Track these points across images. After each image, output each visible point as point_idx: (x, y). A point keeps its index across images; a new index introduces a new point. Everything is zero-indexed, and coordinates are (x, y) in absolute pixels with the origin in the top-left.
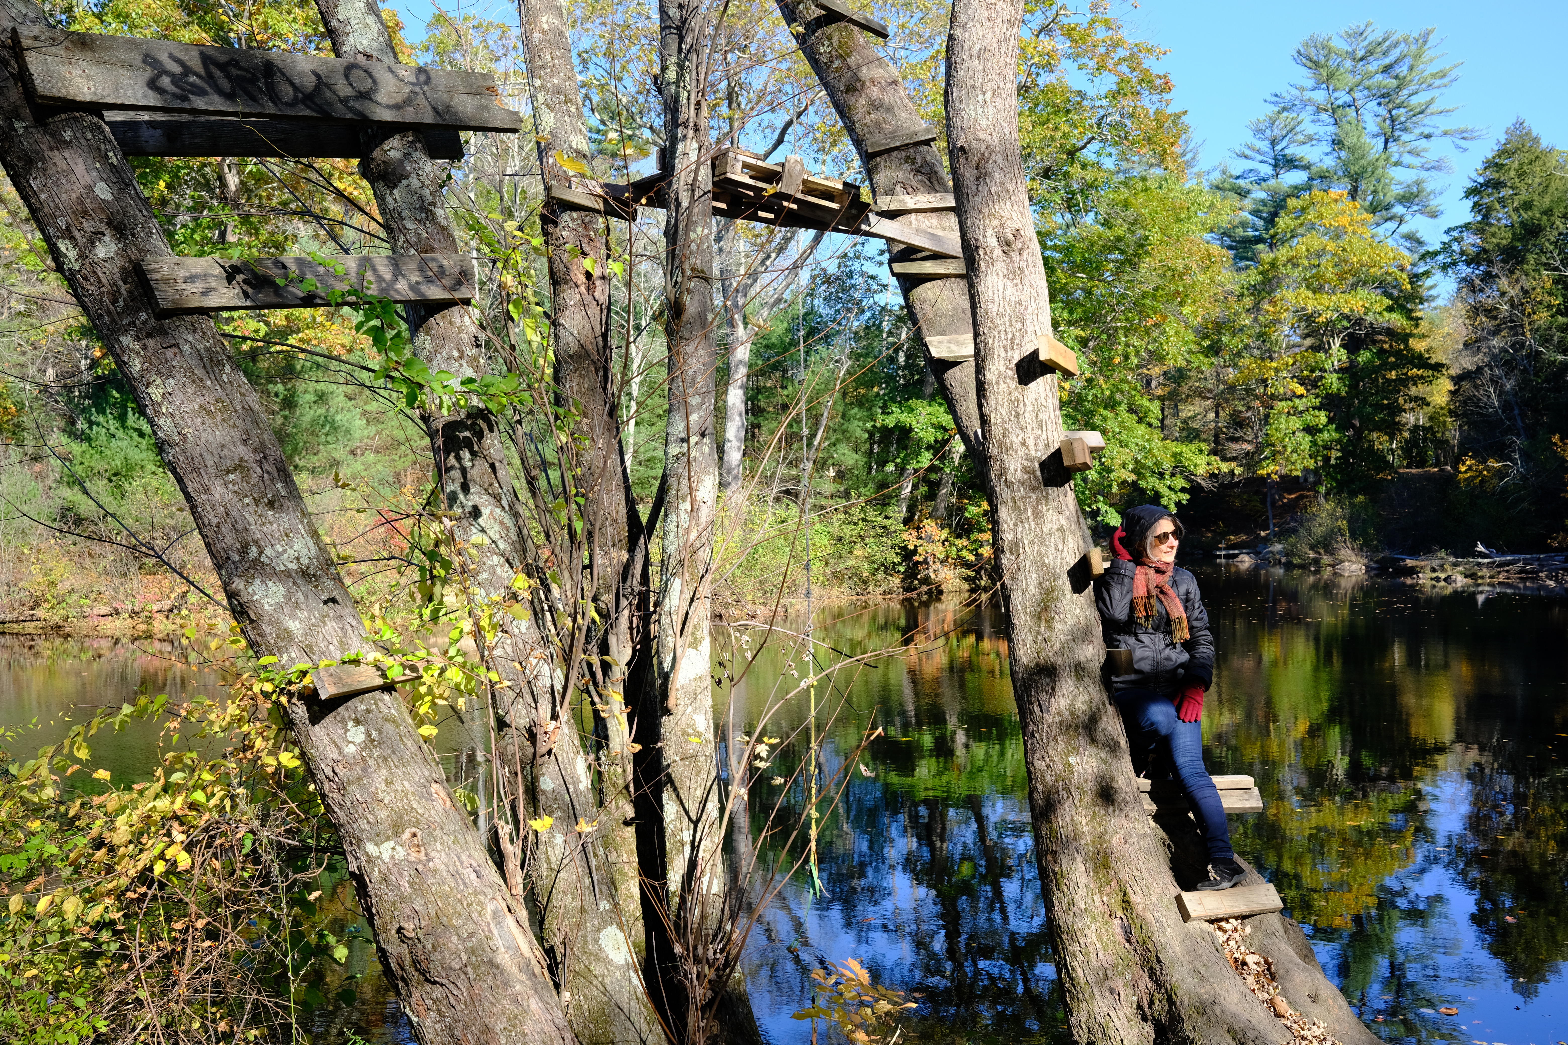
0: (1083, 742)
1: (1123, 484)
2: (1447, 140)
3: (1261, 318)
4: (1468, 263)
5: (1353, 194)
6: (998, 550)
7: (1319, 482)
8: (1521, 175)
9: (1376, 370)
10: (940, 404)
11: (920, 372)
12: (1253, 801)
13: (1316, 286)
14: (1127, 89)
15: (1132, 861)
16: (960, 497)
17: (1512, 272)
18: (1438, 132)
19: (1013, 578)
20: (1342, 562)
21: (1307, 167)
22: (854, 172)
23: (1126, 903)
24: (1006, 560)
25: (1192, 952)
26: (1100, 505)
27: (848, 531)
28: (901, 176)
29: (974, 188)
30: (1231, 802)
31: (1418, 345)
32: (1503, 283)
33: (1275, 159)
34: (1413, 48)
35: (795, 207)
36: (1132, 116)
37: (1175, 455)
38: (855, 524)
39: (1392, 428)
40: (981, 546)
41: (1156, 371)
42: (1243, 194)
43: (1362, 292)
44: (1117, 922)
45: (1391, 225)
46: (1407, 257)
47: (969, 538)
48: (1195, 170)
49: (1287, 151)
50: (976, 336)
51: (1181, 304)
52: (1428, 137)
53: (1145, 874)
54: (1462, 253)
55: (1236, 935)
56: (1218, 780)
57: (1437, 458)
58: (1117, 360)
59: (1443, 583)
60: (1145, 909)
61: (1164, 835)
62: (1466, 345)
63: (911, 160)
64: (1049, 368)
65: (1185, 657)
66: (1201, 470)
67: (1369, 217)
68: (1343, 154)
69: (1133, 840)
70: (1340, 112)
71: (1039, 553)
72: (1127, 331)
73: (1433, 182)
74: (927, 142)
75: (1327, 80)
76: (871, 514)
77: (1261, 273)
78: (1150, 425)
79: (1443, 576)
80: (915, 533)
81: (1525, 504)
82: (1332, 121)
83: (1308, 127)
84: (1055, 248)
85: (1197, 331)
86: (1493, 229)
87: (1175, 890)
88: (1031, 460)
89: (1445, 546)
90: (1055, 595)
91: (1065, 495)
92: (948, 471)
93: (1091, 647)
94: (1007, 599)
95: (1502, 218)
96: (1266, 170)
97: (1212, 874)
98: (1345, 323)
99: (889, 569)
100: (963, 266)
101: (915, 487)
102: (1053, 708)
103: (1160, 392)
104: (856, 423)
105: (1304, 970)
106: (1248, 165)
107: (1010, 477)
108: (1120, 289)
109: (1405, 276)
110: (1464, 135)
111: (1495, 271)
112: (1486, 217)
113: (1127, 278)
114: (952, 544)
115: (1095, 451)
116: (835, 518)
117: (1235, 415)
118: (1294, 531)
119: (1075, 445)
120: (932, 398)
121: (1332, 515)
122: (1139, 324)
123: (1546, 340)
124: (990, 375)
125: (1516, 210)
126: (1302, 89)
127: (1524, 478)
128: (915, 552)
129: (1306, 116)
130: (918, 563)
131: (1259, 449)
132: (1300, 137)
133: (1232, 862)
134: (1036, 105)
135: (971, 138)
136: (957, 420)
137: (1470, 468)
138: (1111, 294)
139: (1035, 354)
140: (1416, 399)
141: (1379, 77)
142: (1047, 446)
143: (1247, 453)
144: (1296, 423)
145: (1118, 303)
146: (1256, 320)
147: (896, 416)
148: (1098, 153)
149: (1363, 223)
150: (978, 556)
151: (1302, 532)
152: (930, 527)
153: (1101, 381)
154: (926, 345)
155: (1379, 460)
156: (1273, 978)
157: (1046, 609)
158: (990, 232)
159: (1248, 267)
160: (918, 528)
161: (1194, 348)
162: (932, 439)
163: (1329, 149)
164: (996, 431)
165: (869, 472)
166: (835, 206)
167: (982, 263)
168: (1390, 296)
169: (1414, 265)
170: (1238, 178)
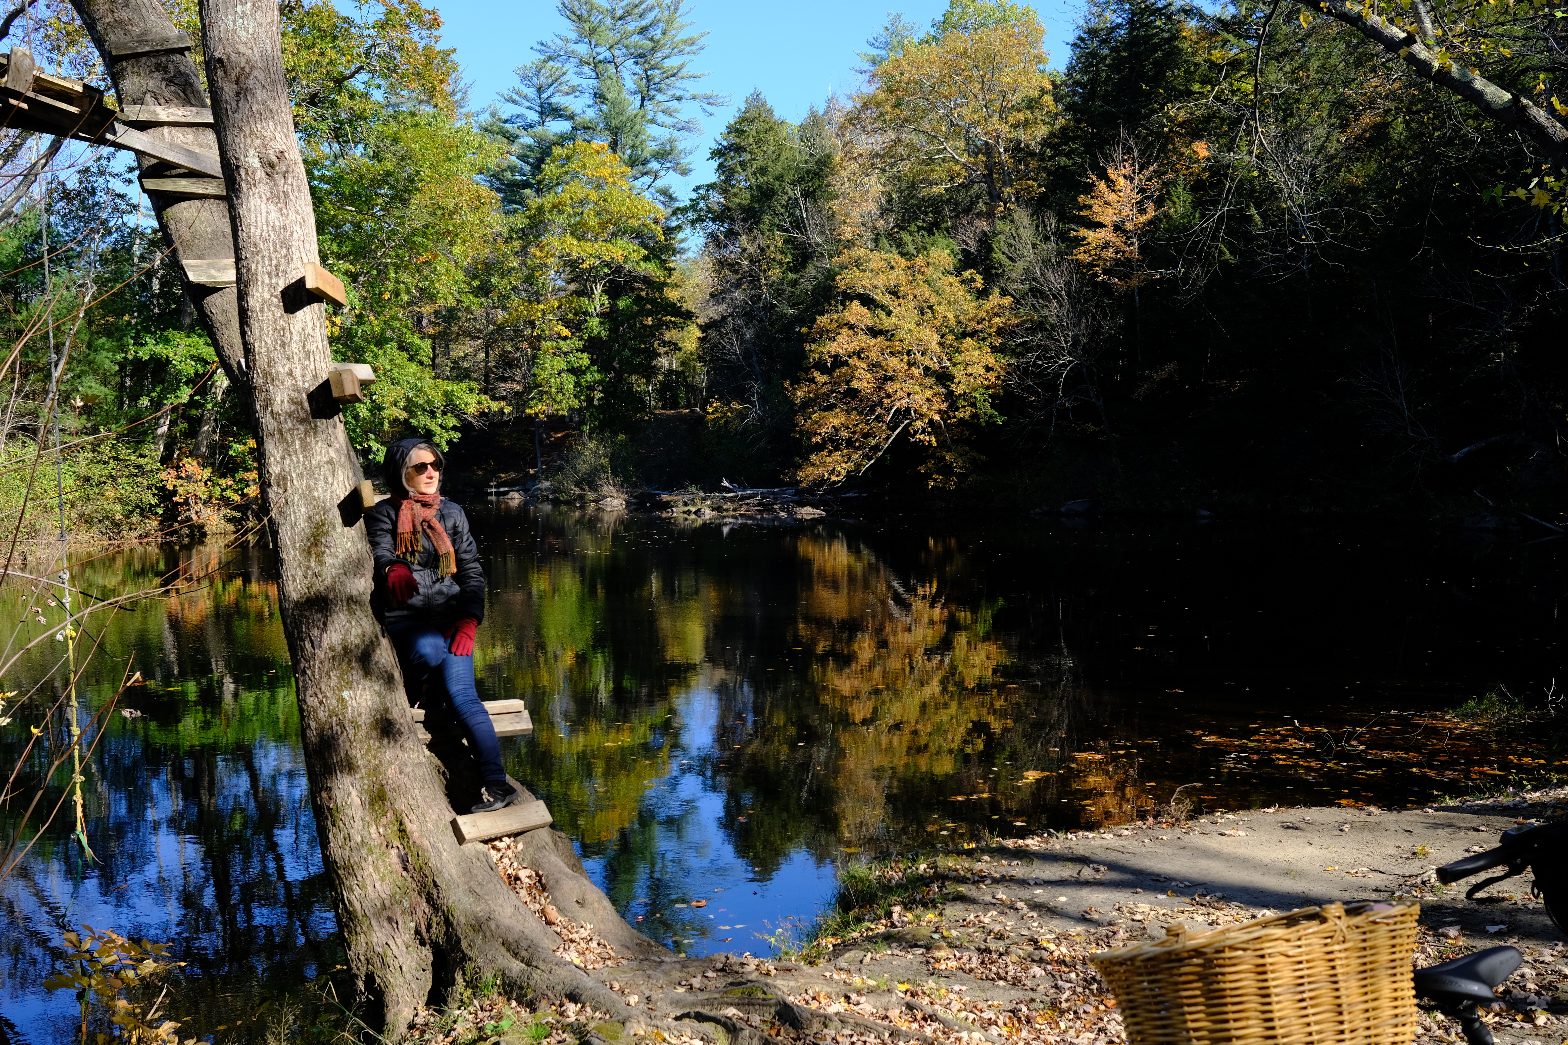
0: (356, 674)
1: (395, 421)
2: (695, 103)
3: (529, 261)
4: (714, 220)
5: (614, 146)
6: (264, 485)
7: (583, 422)
8: (758, 142)
9: (634, 316)
10: (200, 336)
11: (177, 300)
12: (523, 724)
13: (579, 232)
14: (396, 21)
15: (407, 790)
16: (224, 434)
17: (751, 230)
18: (687, 95)
19: (281, 513)
20: (604, 497)
21: (571, 117)
22: (97, 77)
23: (402, 832)
24: (273, 494)
25: (468, 873)
26: (372, 443)
27: (97, 471)
28: (151, 84)
29: (234, 104)
30: (502, 726)
31: (672, 295)
32: (744, 240)
33: (541, 106)
34: (666, 13)
35: (25, 106)
36: (400, 49)
37: (446, 394)
38: (105, 463)
39: (649, 372)
40: (247, 486)
41: (427, 309)
42: (511, 138)
43: (622, 242)
44: (394, 852)
45: (647, 180)
46: (662, 211)
47: (233, 477)
48: (464, 110)
49: (552, 100)
50: (238, 260)
51: (452, 243)
52: (679, 99)
53: (421, 802)
54: (709, 210)
55: (509, 852)
56: (490, 706)
57: (689, 401)
58: (387, 296)
59: (693, 516)
60: (421, 837)
61: (439, 762)
62: (712, 295)
63: (161, 68)
64: (317, 296)
65: (456, 588)
66: (472, 409)
67: (626, 169)
68: (604, 107)
69: (409, 769)
70: (601, 66)
71: (308, 487)
72: (397, 268)
73: (684, 142)
74: (181, 51)
75: (589, 35)
76: (123, 452)
77: (529, 217)
78: (421, 363)
79: (693, 509)
80: (173, 473)
81: (762, 443)
82: (593, 74)
83: (572, 78)
84: (322, 178)
85: (467, 271)
86: (735, 190)
87: (450, 815)
88: (298, 391)
89: (695, 482)
90: (325, 529)
91: (335, 427)
92: (209, 406)
93: (363, 580)
94: (275, 534)
95: (743, 180)
96: (534, 116)
97: (486, 797)
98: (606, 270)
99: (145, 511)
100: (223, 187)
101: (173, 423)
102: (326, 643)
103: (431, 331)
104: (105, 354)
105: (572, 878)
106: (516, 110)
107: (277, 408)
108: (389, 224)
109: (659, 228)
110: (710, 100)
111: (737, 228)
112: (728, 179)
113: (397, 214)
114: (215, 484)
115: (365, 384)
116: (81, 456)
117: (504, 354)
118: (561, 469)
119: (344, 376)
120: (190, 331)
121: (595, 453)
122: (410, 261)
123: (778, 293)
124: (254, 302)
125: (754, 173)
126: (566, 40)
127: (761, 419)
128: (174, 493)
129: (570, 67)
130: (178, 503)
131: (528, 389)
132: (565, 88)
133: (504, 783)
134: (301, 27)
135: (229, 50)
136: (219, 351)
137: (716, 410)
138: (381, 229)
139: (302, 281)
140: (670, 343)
141: (636, 38)
142: (315, 377)
143: (517, 393)
144: (560, 364)
145: (389, 238)
146: (524, 263)
147: (150, 348)
148: (366, 84)
149: (623, 175)
150: (243, 495)
151: (568, 469)
152: (190, 465)
153: (372, 317)
154: (182, 269)
155: (637, 401)
156: (544, 888)
157: (316, 544)
158: (252, 152)
159: (515, 211)
160: (178, 468)
161: (464, 287)
162: (192, 372)
163: (591, 102)
164: (261, 360)
165: (121, 407)
166: (74, 109)
167: (243, 184)
168: (646, 247)
169: (667, 219)
170: (506, 121)
